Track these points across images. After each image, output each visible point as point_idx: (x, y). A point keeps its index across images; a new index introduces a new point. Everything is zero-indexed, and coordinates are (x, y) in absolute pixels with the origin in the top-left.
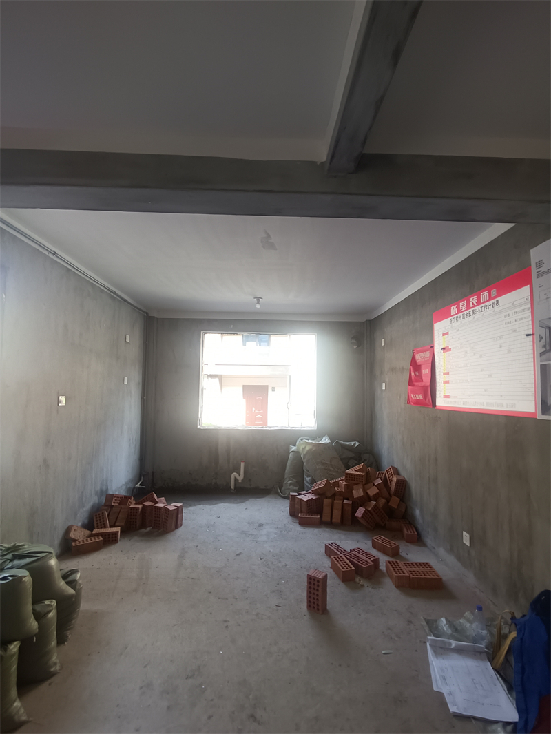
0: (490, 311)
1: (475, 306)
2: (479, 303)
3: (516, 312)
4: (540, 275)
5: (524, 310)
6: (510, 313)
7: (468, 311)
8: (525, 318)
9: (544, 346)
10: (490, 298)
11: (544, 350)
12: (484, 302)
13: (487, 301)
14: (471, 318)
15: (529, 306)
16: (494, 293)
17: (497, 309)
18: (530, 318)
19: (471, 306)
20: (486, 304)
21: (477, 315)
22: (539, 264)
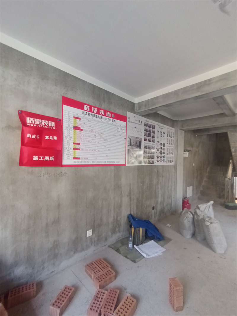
0: (111, 122)
1: (102, 115)
2: (105, 115)
3: (121, 129)
4: (129, 121)
5: (124, 130)
6: (120, 128)
7: (98, 115)
8: (124, 132)
9: (129, 144)
10: (111, 117)
11: (129, 145)
12: (108, 117)
13: (110, 117)
14: (100, 120)
15: (126, 129)
16: (113, 116)
17: (114, 123)
18: (125, 133)
19: (100, 114)
20: (109, 118)
21: (104, 120)
22: (129, 118)
